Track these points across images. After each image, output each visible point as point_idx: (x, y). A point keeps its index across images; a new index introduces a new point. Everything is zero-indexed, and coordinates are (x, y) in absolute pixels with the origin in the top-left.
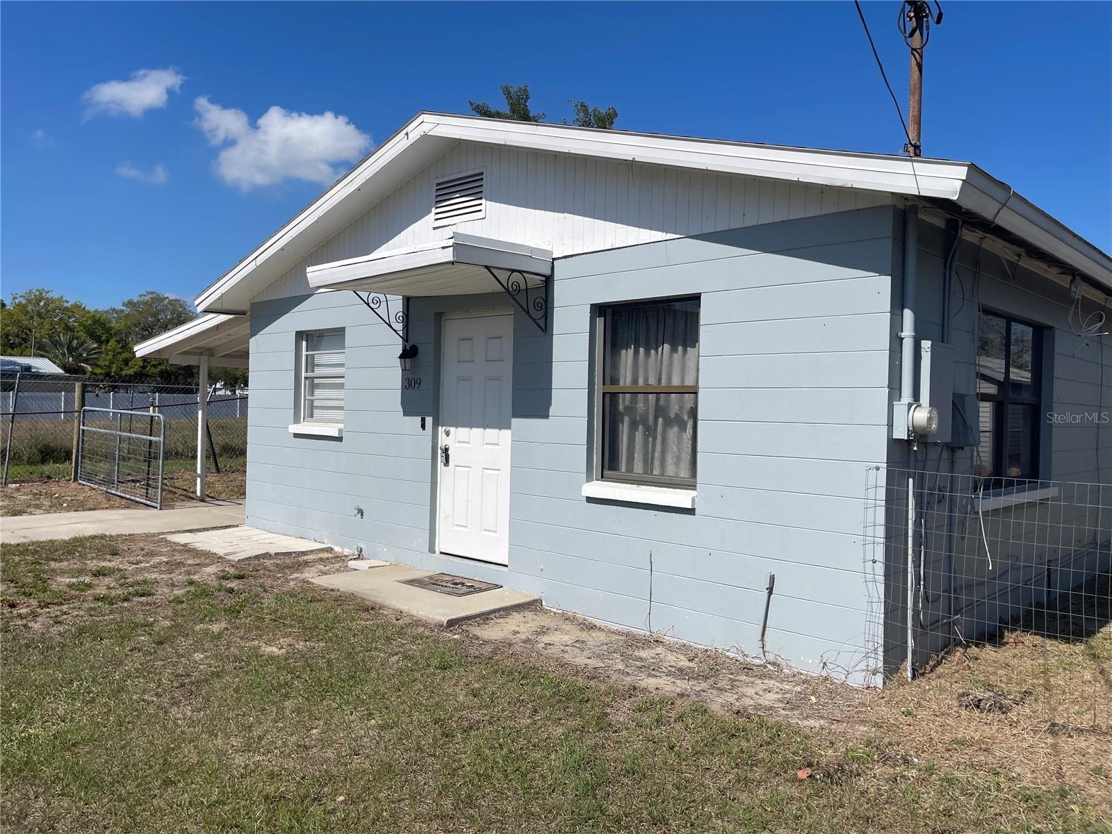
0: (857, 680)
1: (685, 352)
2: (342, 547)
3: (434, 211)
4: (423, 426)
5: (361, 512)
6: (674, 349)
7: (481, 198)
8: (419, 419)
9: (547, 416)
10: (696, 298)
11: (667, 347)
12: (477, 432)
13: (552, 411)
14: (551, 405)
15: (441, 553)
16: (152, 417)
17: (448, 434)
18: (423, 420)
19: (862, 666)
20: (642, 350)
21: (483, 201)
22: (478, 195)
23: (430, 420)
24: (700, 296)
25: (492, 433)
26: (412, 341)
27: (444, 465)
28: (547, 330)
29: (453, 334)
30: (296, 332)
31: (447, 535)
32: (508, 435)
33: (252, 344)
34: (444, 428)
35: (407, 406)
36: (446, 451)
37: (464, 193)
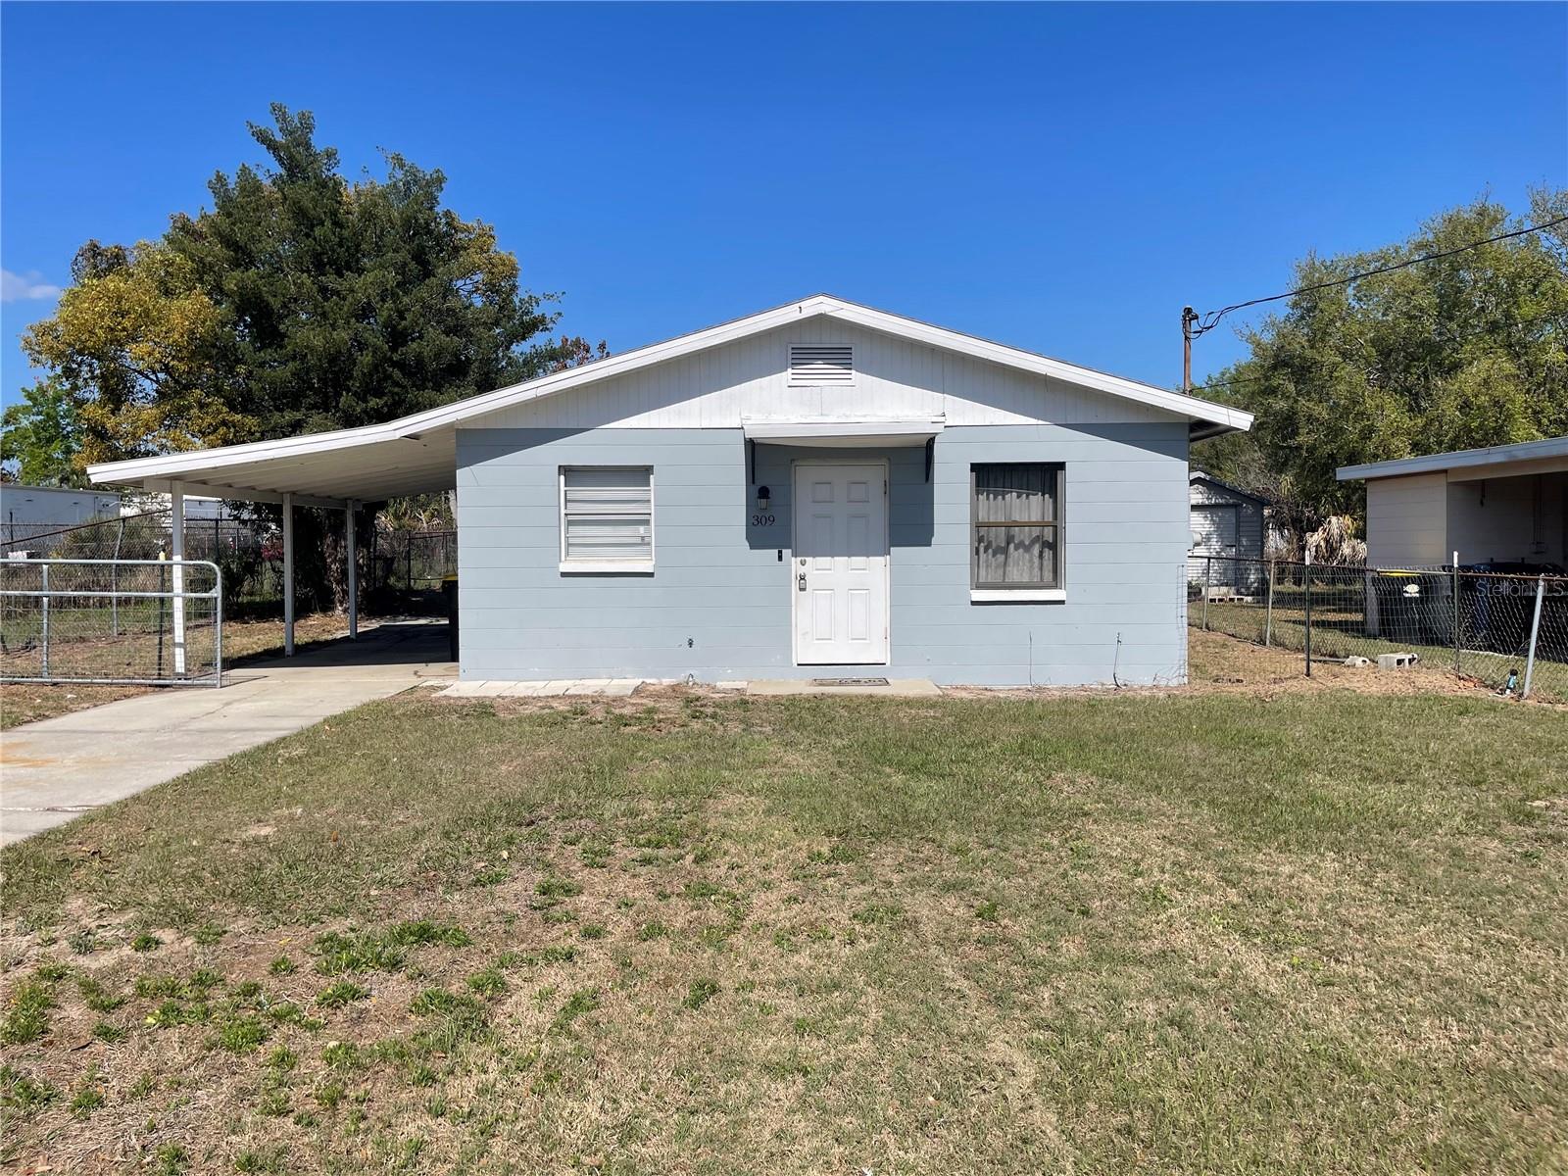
0: (1174, 683)
2: (658, 678)
3: (790, 370)
4: (780, 558)
5: (691, 644)
7: (850, 369)
8: (777, 551)
9: (930, 545)
10: (1061, 466)
12: (841, 561)
13: (934, 540)
14: (933, 535)
15: (799, 665)
16: (163, 566)
17: (803, 563)
18: (780, 552)
19: (1177, 674)
20: (991, 496)
21: (853, 372)
22: (848, 366)
23: (786, 553)
24: (1064, 463)
25: (858, 561)
26: (760, 483)
27: (801, 589)
28: (927, 479)
29: (806, 479)
30: (560, 467)
31: (805, 650)
32: (878, 561)
33: (462, 475)
34: (799, 559)
35: (756, 541)
36: (802, 578)
37: (827, 361)
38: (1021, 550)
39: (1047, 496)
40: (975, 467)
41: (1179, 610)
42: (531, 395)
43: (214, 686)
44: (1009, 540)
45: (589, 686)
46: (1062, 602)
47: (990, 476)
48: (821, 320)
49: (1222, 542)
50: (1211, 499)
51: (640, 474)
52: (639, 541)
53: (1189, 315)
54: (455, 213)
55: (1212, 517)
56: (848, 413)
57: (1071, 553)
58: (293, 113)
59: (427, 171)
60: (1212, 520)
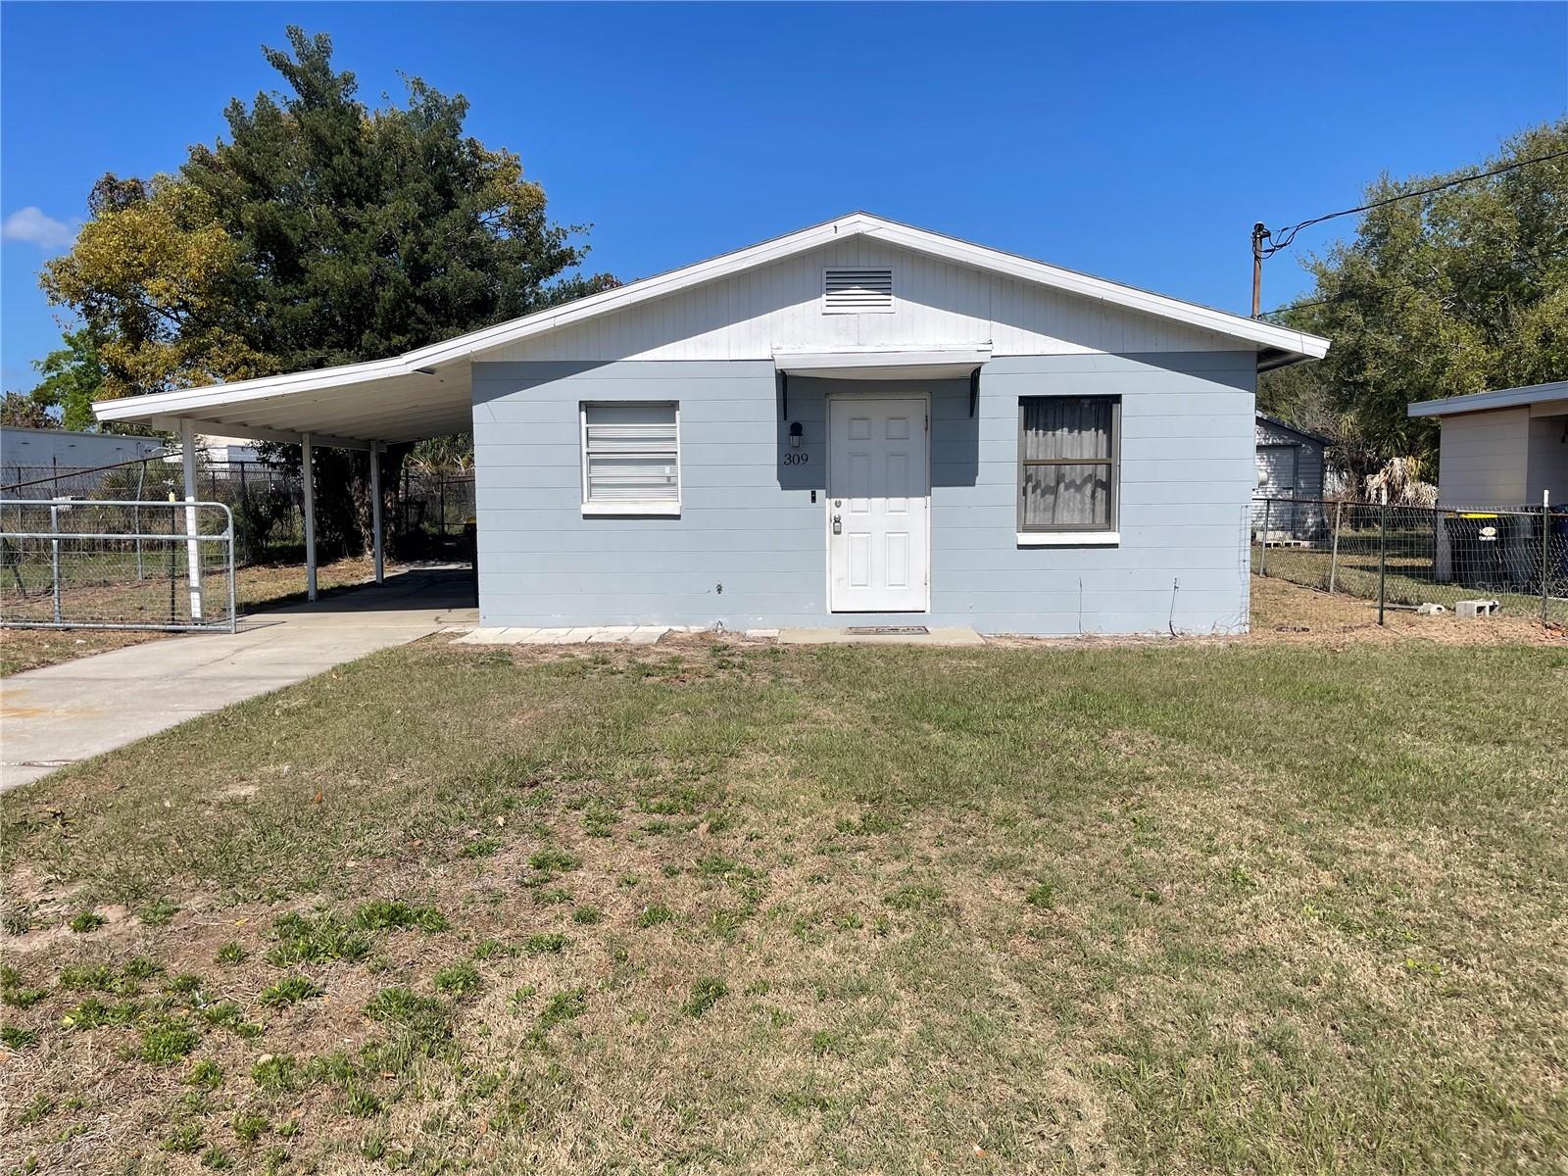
0: (1234, 632)
1: (1080, 432)
2: (686, 626)
3: (824, 296)
4: (814, 499)
5: (719, 590)
6: (1070, 431)
7: (890, 294)
8: (809, 492)
9: (974, 485)
10: (1117, 399)
11: (1066, 429)
12: (878, 502)
13: (978, 480)
14: (977, 475)
15: (833, 612)
17: (838, 505)
18: (813, 493)
19: (1237, 622)
20: (1041, 432)
21: (892, 297)
22: (887, 291)
23: (820, 493)
24: (1120, 395)
25: (896, 502)
26: (792, 418)
27: (835, 533)
28: (972, 414)
29: (842, 414)
30: (580, 402)
31: (841, 596)
32: (918, 502)
33: (479, 412)
34: (834, 500)
35: (787, 482)
36: (837, 520)
37: (865, 286)
38: (1072, 490)
39: (1101, 431)
40: (1024, 401)
41: (1242, 553)
42: (548, 325)
43: (228, 632)
44: (1059, 479)
45: (613, 634)
46: (1115, 546)
47: (1040, 411)
48: (859, 241)
49: (1279, 484)
50: (1268, 439)
51: (666, 410)
52: (665, 481)
53: (1260, 232)
54: (479, 141)
55: (1269, 458)
56: (886, 342)
57: (1127, 493)
58: (310, 38)
59: (449, 96)
60: (1269, 461)
